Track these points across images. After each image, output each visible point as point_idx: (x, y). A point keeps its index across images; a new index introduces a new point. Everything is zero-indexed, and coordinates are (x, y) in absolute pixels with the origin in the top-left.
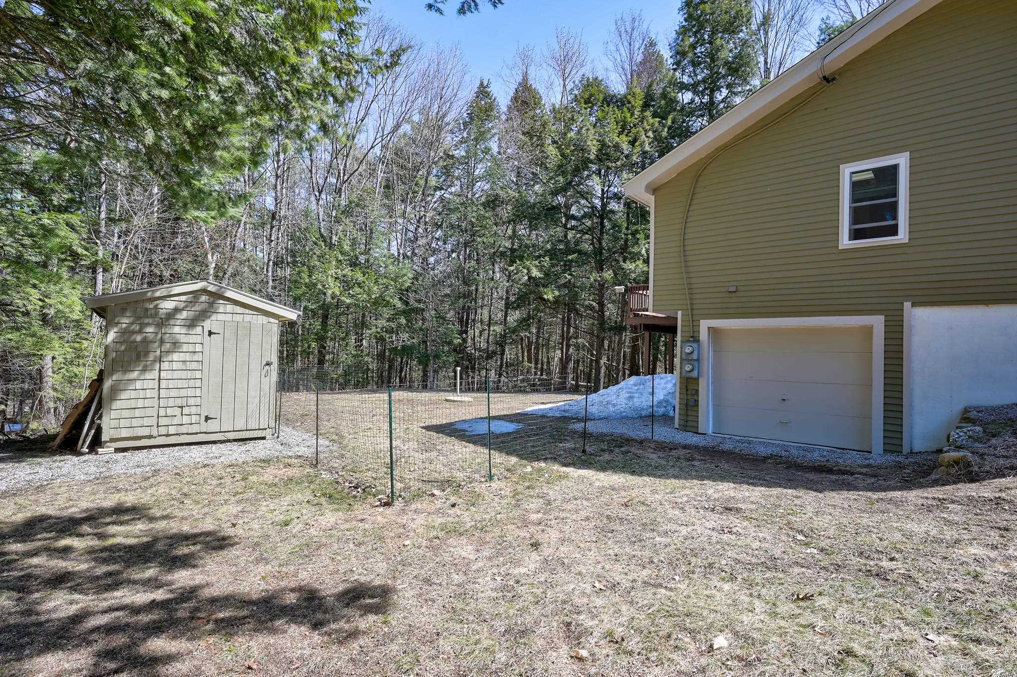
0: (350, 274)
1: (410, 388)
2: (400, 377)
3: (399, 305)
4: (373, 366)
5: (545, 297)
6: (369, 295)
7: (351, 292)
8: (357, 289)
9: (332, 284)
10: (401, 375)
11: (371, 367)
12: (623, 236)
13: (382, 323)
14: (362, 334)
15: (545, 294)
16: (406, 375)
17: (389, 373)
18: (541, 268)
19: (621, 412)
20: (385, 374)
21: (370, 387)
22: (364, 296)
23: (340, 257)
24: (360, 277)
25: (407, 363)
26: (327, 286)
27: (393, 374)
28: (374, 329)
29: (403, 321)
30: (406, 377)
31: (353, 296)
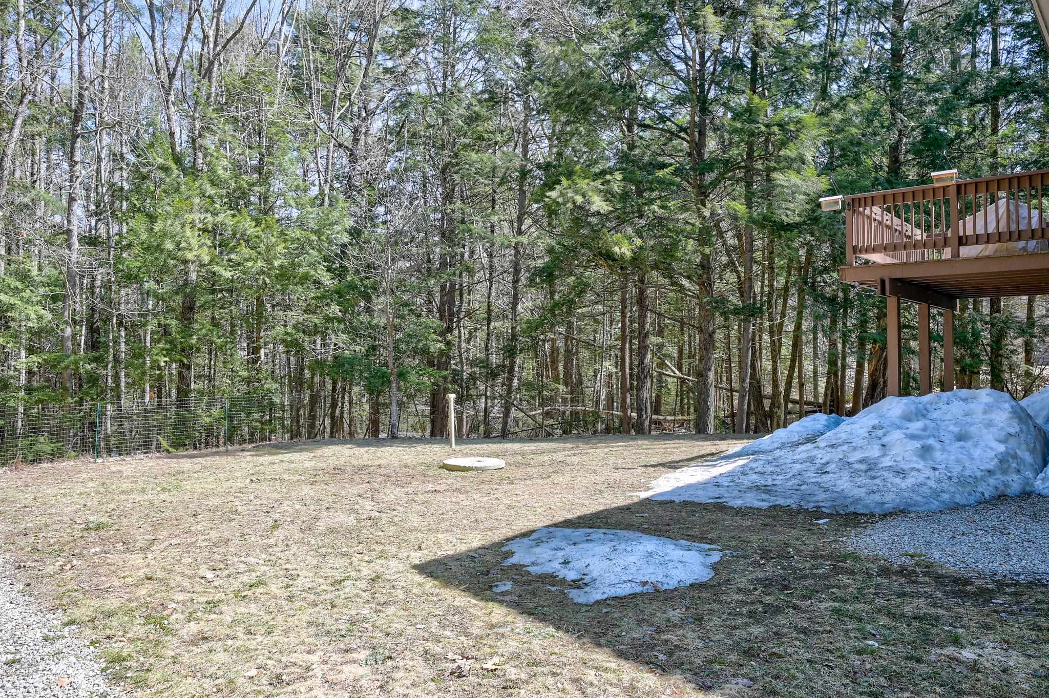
0: (230, 222)
1: (351, 438)
2: (333, 418)
3: (327, 280)
4: (282, 398)
5: (616, 249)
6: (268, 261)
7: (233, 256)
8: (245, 251)
9: (193, 241)
10: (333, 412)
11: (276, 400)
12: (763, 128)
13: (295, 316)
14: (259, 338)
15: (616, 244)
16: (342, 413)
17: (311, 410)
18: (608, 195)
19: (936, 494)
20: (304, 412)
21: (276, 438)
22: (260, 264)
23: (210, 191)
24: (248, 226)
25: (344, 389)
26: (183, 245)
27: (320, 413)
28: (280, 329)
29: (335, 309)
30: (342, 417)
31: (238, 264)
